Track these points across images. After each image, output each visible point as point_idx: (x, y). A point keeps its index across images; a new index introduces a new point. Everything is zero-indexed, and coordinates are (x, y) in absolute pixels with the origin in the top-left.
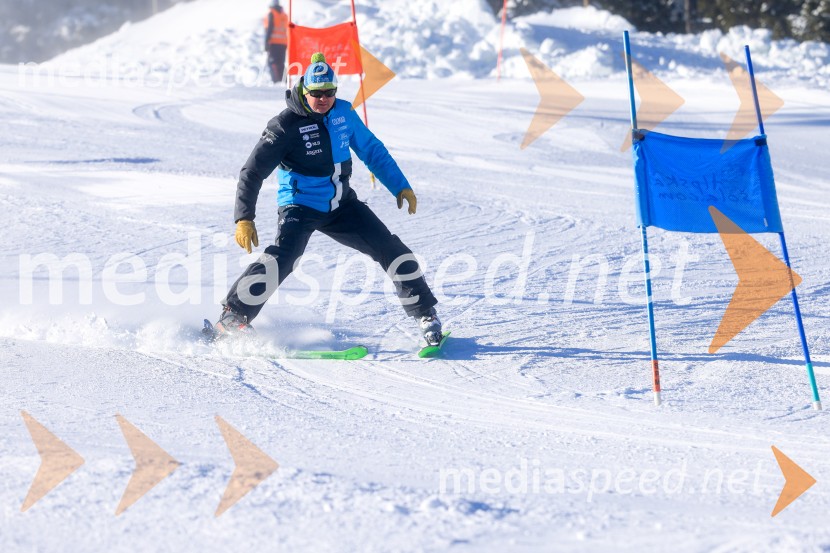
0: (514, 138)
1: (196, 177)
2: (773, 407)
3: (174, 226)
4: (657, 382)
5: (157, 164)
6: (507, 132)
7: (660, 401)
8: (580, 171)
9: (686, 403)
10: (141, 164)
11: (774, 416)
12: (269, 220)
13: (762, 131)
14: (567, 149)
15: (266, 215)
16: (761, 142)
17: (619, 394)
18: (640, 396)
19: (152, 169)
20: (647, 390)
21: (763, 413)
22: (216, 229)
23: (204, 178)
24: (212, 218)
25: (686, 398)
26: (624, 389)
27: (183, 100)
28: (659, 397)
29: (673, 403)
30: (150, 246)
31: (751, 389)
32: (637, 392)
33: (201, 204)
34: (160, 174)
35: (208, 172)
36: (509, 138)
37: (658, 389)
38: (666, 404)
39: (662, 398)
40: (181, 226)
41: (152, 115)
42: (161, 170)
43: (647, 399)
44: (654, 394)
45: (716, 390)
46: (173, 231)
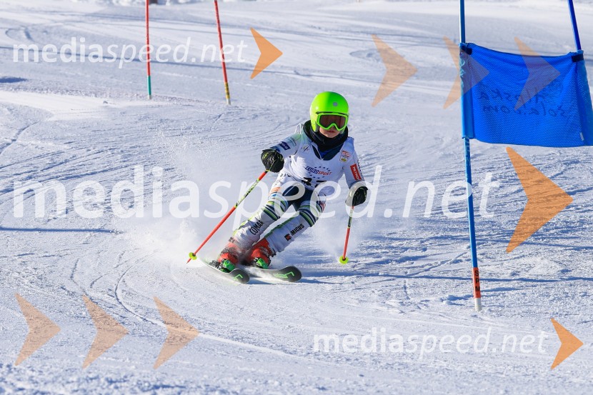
0: (369, 55)
1: (59, 95)
2: (588, 311)
3: (33, 142)
4: (478, 289)
5: (24, 83)
6: (364, 49)
7: (480, 307)
8: (431, 85)
9: (506, 309)
10: (7, 84)
11: (589, 319)
12: (124, 136)
13: (579, 47)
14: (420, 64)
15: (123, 131)
16: (577, 58)
17: (442, 300)
18: (462, 302)
19: (18, 88)
20: (469, 296)
21: (577, 318)
22: (73, 145)
23: (67, 97)
24: (69, 134)
25: (507, 304)
26: (447, 296)
27: (56, 22)
28: (479, 303)
29: (493, 309)
30: (8, 162)
31: (569, 295)
32: (460, 298)
33: (61, 121)
34: (26, 93)
35: (70, 91)
36: (365, 55)
37: (478, 296)
38: (485, 310)
39: (483, 303)
40: (39, 142)
41: (24, 36)
42: (25, 89)
43: (469, 305)
44: (475, 300)
45: (536, 295)
46: (31, 147)
